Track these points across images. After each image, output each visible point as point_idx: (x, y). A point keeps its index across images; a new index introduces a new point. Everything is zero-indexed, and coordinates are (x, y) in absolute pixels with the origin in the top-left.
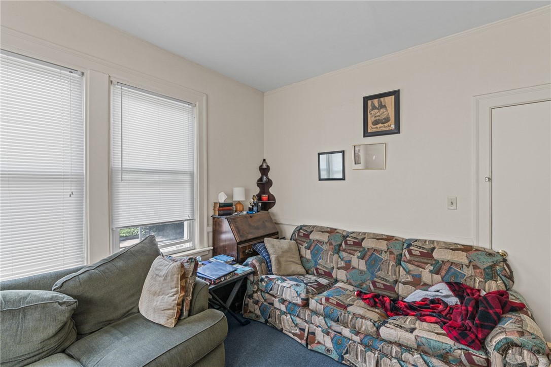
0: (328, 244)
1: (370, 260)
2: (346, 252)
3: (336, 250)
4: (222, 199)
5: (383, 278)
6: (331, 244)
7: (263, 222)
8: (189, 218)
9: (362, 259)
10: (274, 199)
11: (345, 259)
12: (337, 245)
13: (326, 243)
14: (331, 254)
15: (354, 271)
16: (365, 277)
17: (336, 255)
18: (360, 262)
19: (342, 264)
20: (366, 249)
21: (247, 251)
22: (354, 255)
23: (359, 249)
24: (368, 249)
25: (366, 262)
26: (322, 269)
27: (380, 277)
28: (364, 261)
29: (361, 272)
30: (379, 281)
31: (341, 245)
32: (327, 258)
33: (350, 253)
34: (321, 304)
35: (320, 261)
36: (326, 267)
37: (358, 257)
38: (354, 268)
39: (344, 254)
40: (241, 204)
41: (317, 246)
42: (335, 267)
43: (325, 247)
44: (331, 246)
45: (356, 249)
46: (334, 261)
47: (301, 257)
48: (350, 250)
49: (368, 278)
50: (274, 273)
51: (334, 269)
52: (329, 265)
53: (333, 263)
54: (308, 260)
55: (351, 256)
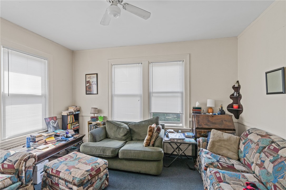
0: (256, 144)
1: (277, 166)
2: (265, 154)
3: (259, 150)
4: (197, 105)
5: (284, 187)
6: (258, 145)
7: (222, 121)
8: (180, 113)
9: (272, 163)
10: (242, 108)
11: (262, 159)
12: (262, 147)
13: (255, 143)
14: (255, 152)
15: (264, 170)
16: (269, 178)
17: (258, 154)
18: (270, 165)
19: (259, 162)
20: (280, 156)
21: (203, 134)
22: (268, 158)
23: (274, 154)
24: (281, 156)
25: (274, 166)
26: (247, 160)
27: (280, 183)
28: (273, 165)
29: (268, 173)
30: (279, 187)
31: (265, 147)
32: (251, 154)
33: (267, 156)
34: (210, 172)
35: (247, 154)
36: (249, 160)
37: (270, 161)
38: (264, 168)
39: (263, 155)
40: (212, 109)
41: (249, 144)
42: (254, 162)
43: (253, 146)
44: (257, 147)
45: (272, 153)
46: (255, 158)
47: (239, 148)
48: (268, 153)
49: (272, 180)
50: (207, 149)
51: (253, 163)
52: (252, 160)
53: (254, 158)
54: (241, 152)
55: (267, 158)
